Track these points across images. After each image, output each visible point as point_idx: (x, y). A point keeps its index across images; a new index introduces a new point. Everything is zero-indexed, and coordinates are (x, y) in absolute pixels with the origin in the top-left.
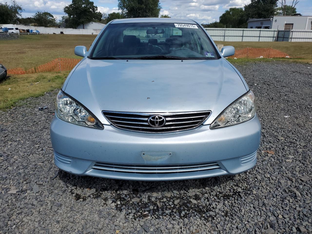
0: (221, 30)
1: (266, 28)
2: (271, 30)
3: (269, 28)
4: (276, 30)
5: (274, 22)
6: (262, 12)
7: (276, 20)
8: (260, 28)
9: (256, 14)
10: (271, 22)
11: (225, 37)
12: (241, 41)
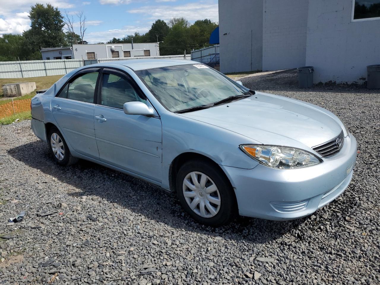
0: (14, 64)
1: (67, 58)
2: (73, 60)
3: (71, 58)
4: (81, 60)
5: (74, 51)
6: (48, 39)
7: (76, 49)
8: (60, 58)
9: (42, 43)
10: (71, 51)
11: (23, 72)
12: (45, 75)
